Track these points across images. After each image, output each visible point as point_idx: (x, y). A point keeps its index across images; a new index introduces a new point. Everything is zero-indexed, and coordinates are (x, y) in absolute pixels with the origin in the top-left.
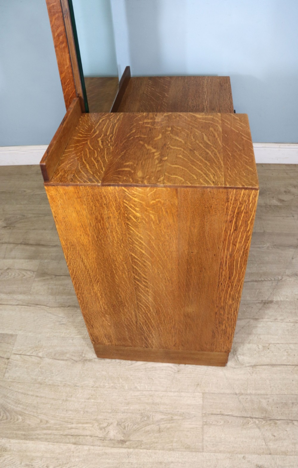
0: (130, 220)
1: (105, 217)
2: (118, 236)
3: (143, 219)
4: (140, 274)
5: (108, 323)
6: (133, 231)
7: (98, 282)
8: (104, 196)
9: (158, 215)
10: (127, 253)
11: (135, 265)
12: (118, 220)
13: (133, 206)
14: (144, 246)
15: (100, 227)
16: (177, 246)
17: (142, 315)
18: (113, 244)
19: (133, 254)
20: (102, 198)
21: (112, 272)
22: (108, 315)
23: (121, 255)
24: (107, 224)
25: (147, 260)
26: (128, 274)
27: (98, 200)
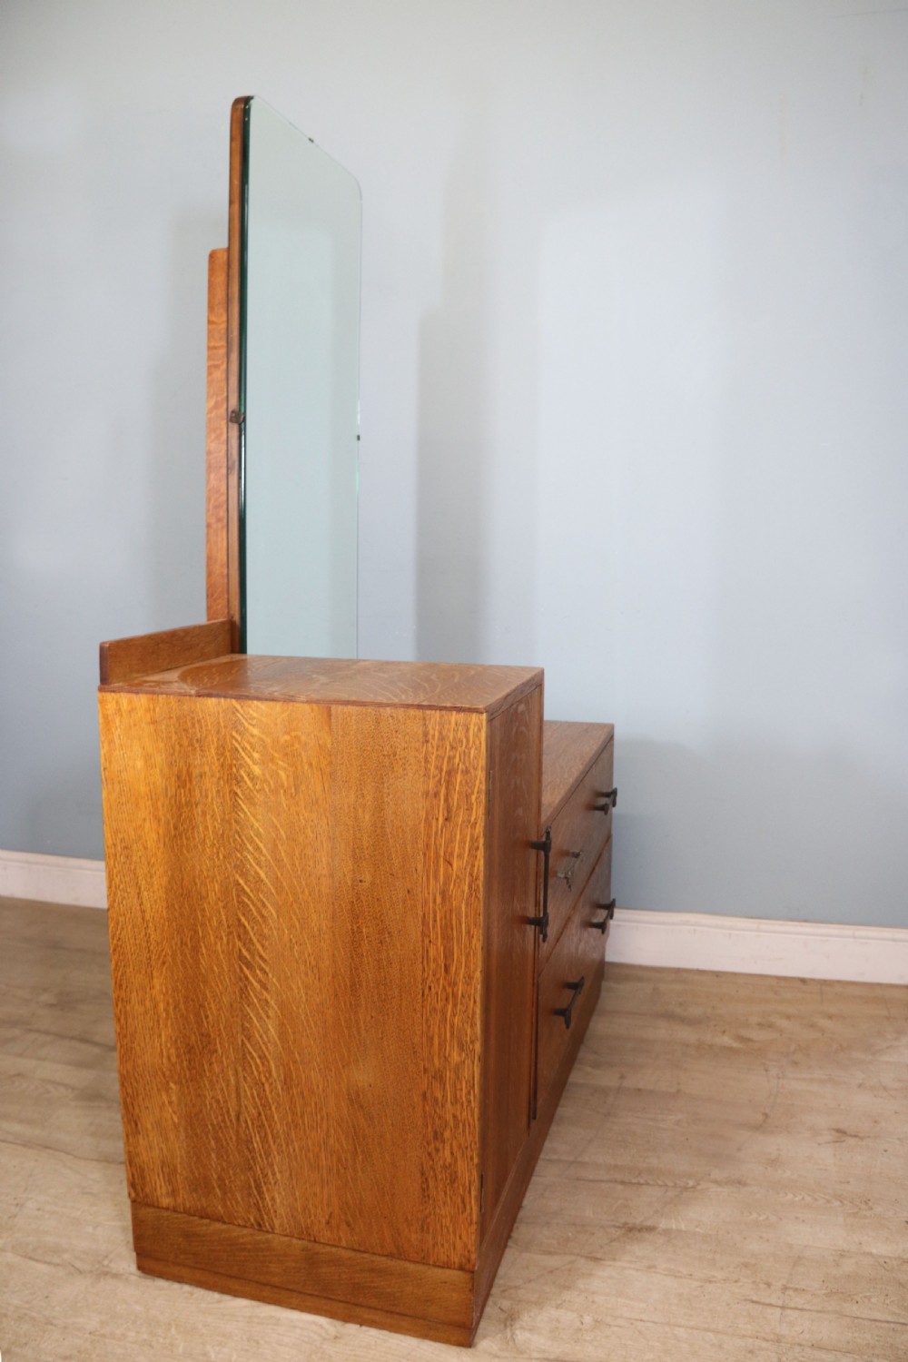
0: (241, 784)
1: (196, 772)
2: (215, 827)
3: (266, 781)
4: (253, 944)
5: (174, 1116)
6: (245, 813)
7: (164, 963)
8: (199, 721)
9: (294, 773)
10: (228, 878)
11: (244, 915)
12: (218, 783)
13: (249, 748)
14: (265, 856)
15: (183, 800)
16: (330, 860)
17: (252, 1089)
18: (204, 850)
19: (241, 882)
20: (193, 725)
21: (196, 932)
22: (175, 1083)
23: (217, 881)
24: (197, 793)
25: (268, 900)
26: (228, 943)
27: (186, 730)
